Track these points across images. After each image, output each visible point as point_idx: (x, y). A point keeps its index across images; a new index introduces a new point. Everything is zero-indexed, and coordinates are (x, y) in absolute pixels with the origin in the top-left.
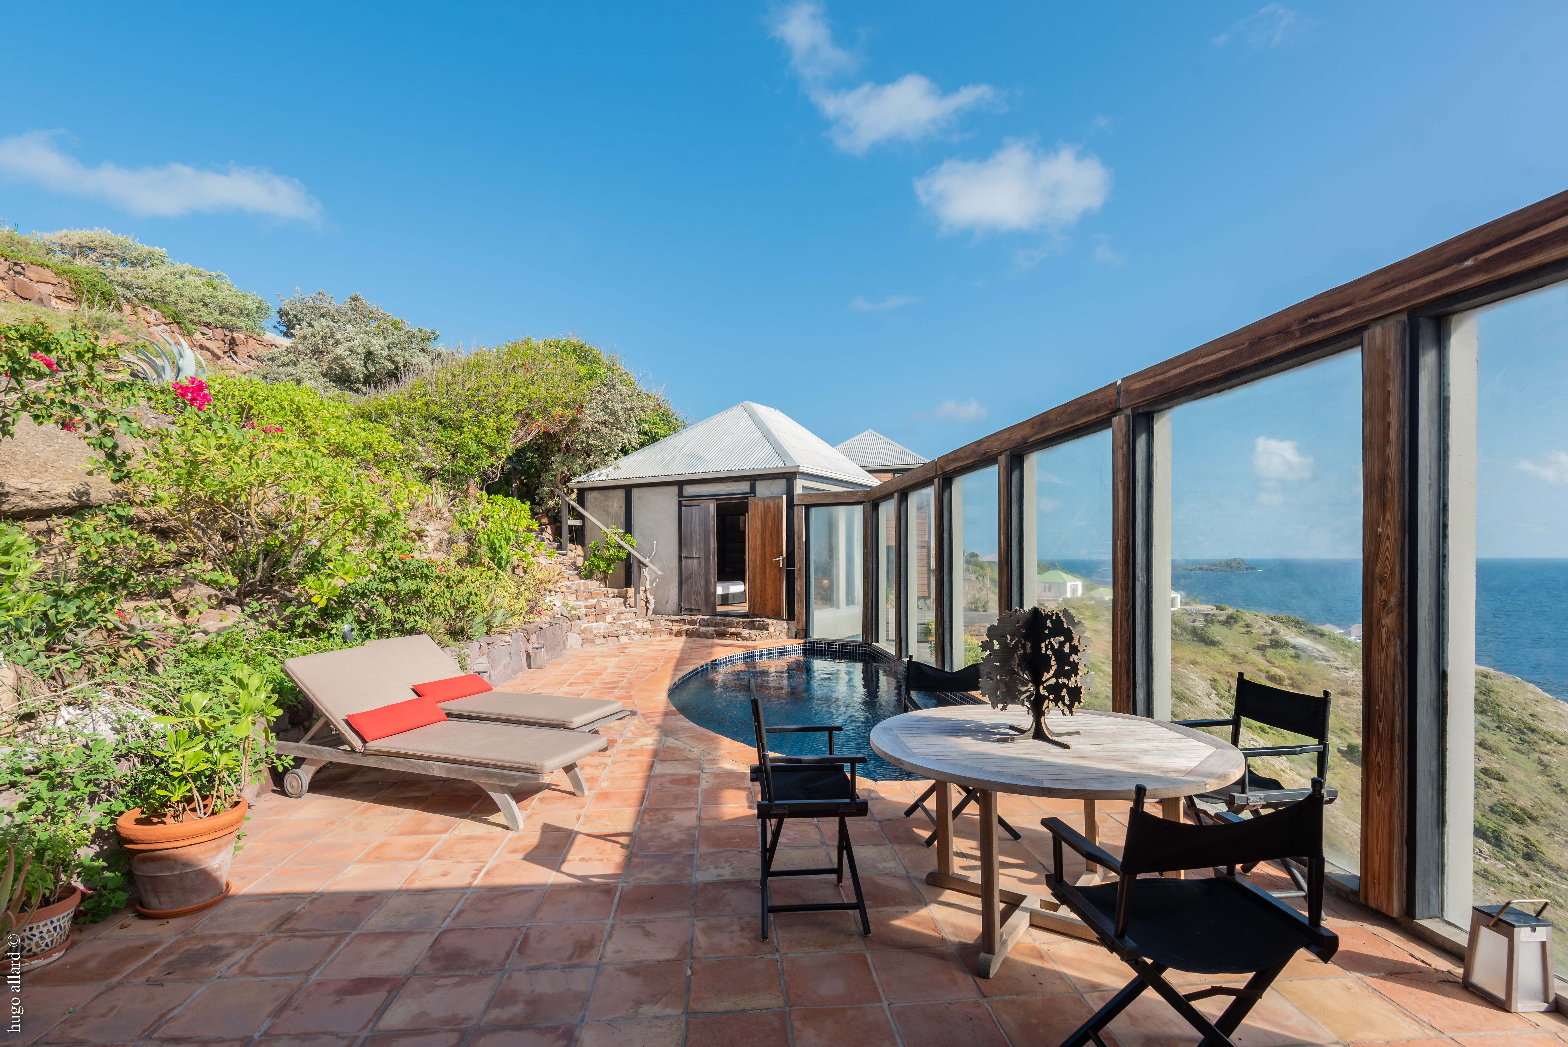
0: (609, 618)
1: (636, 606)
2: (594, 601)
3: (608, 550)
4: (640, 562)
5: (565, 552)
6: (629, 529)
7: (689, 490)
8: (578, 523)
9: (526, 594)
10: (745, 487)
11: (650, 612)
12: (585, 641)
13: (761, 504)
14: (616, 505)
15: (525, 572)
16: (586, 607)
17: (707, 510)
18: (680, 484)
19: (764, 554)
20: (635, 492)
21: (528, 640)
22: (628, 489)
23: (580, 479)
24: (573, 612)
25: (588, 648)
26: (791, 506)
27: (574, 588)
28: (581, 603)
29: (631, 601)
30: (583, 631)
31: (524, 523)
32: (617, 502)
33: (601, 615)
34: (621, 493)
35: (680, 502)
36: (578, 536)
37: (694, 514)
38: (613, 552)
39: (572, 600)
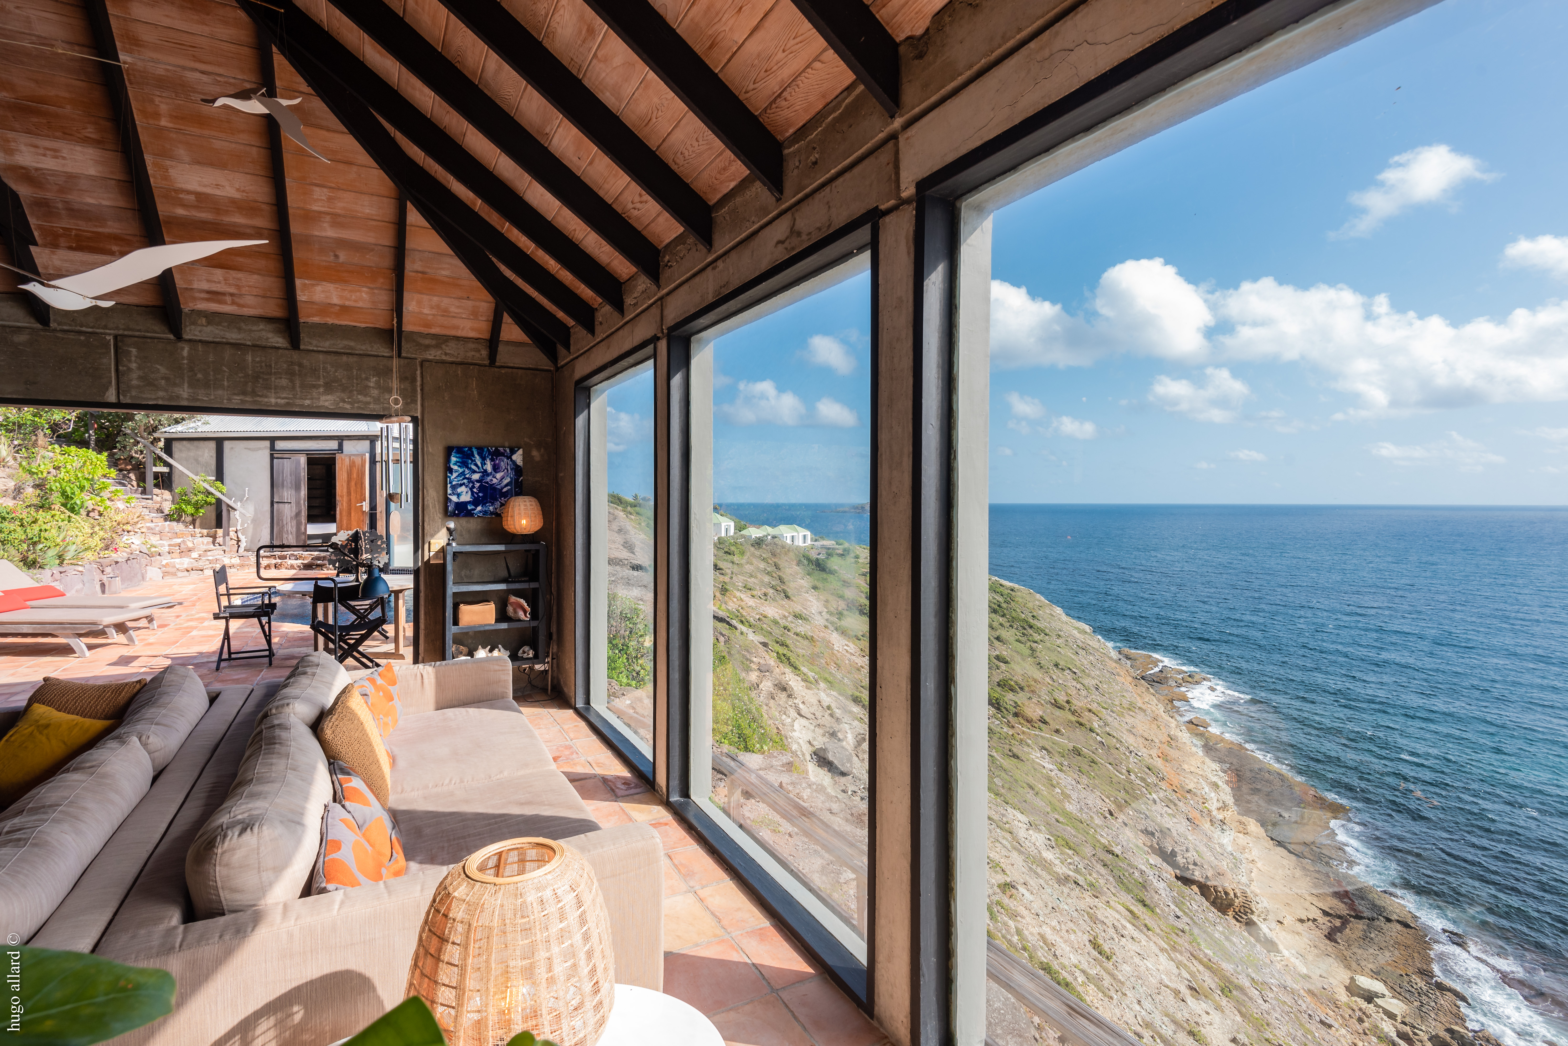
0: (195, 555)
1: (224, 544)
2: (179, 541)
3: (196, 495)
4: (228, 506)
5: (150, 497)
6: (220, 476)
7: (280, 445)
8: (165, 470)
9: (101, 533)
10: (334, 445)
11: (241, 550)
12: (165, 574)
13: (347, 460)
14: (206, 455)
15: (101, 515)
16: (170, 545)
17: (298, 462)
18: (273, 440)
19: (350, 500)
20: (227, 445)
21: (103, 571)
22: (219, 442)
23: (167, 429)
24: (153, 549)
25: (169, 580)
26: (373, 462)
27: (157, 529)
28: (164, 542)
29: (220, 540)
30: (164, 566)
31: (100, 472)
32: (208, 452)
33: (185, 552)
34: (212, 445)
35: (272, 455)
36: (165, 481)
37: (286, 466)
38: (200, 497)
39: (154, 540)
